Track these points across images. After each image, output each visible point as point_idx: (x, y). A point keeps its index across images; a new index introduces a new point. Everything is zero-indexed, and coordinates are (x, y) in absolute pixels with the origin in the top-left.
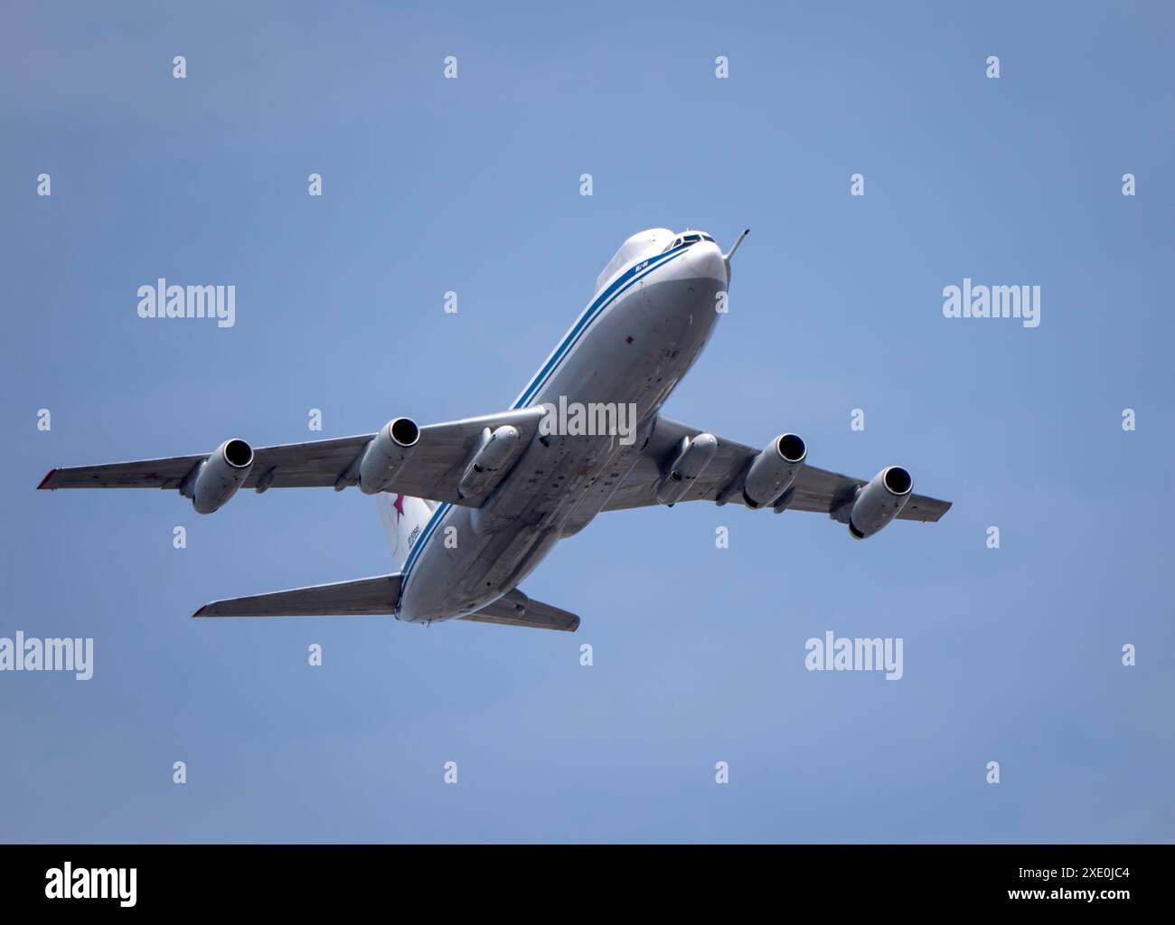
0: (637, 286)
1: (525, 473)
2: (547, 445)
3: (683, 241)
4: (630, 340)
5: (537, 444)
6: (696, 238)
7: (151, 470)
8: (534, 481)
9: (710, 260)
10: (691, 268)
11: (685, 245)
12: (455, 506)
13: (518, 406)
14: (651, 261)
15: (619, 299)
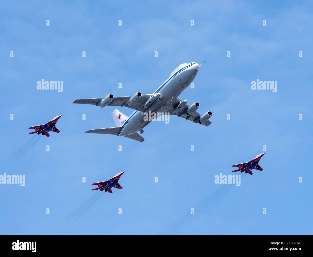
0: (184, 71)
1: (155, 105)
2: (160, 99)
3: (193, 63)
4: (181, 80)
5: (158, 99)
6: (195, 63)
7: (93, 101)
8: (155, 106)
9: (198, 66)
10: (194, 68)
11: (193, 64)
12: (139, 111)
13: (155, 93)
14: (186, 67)
15: (179, 73)
